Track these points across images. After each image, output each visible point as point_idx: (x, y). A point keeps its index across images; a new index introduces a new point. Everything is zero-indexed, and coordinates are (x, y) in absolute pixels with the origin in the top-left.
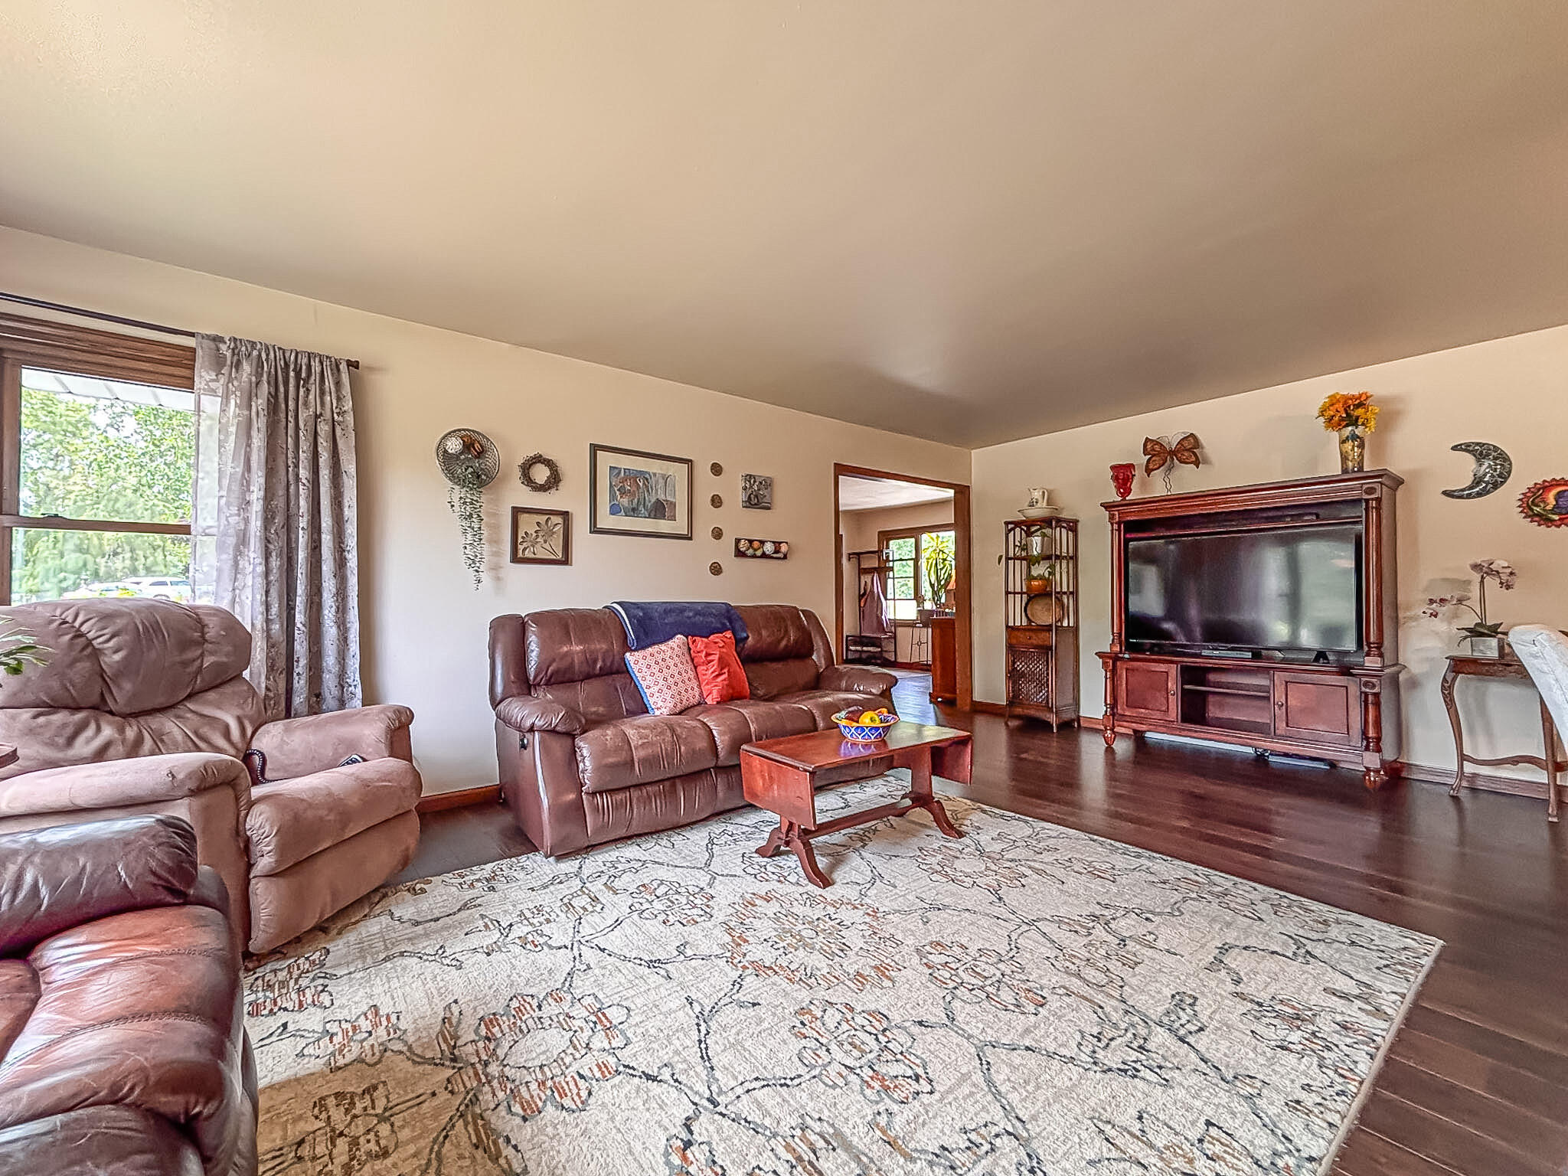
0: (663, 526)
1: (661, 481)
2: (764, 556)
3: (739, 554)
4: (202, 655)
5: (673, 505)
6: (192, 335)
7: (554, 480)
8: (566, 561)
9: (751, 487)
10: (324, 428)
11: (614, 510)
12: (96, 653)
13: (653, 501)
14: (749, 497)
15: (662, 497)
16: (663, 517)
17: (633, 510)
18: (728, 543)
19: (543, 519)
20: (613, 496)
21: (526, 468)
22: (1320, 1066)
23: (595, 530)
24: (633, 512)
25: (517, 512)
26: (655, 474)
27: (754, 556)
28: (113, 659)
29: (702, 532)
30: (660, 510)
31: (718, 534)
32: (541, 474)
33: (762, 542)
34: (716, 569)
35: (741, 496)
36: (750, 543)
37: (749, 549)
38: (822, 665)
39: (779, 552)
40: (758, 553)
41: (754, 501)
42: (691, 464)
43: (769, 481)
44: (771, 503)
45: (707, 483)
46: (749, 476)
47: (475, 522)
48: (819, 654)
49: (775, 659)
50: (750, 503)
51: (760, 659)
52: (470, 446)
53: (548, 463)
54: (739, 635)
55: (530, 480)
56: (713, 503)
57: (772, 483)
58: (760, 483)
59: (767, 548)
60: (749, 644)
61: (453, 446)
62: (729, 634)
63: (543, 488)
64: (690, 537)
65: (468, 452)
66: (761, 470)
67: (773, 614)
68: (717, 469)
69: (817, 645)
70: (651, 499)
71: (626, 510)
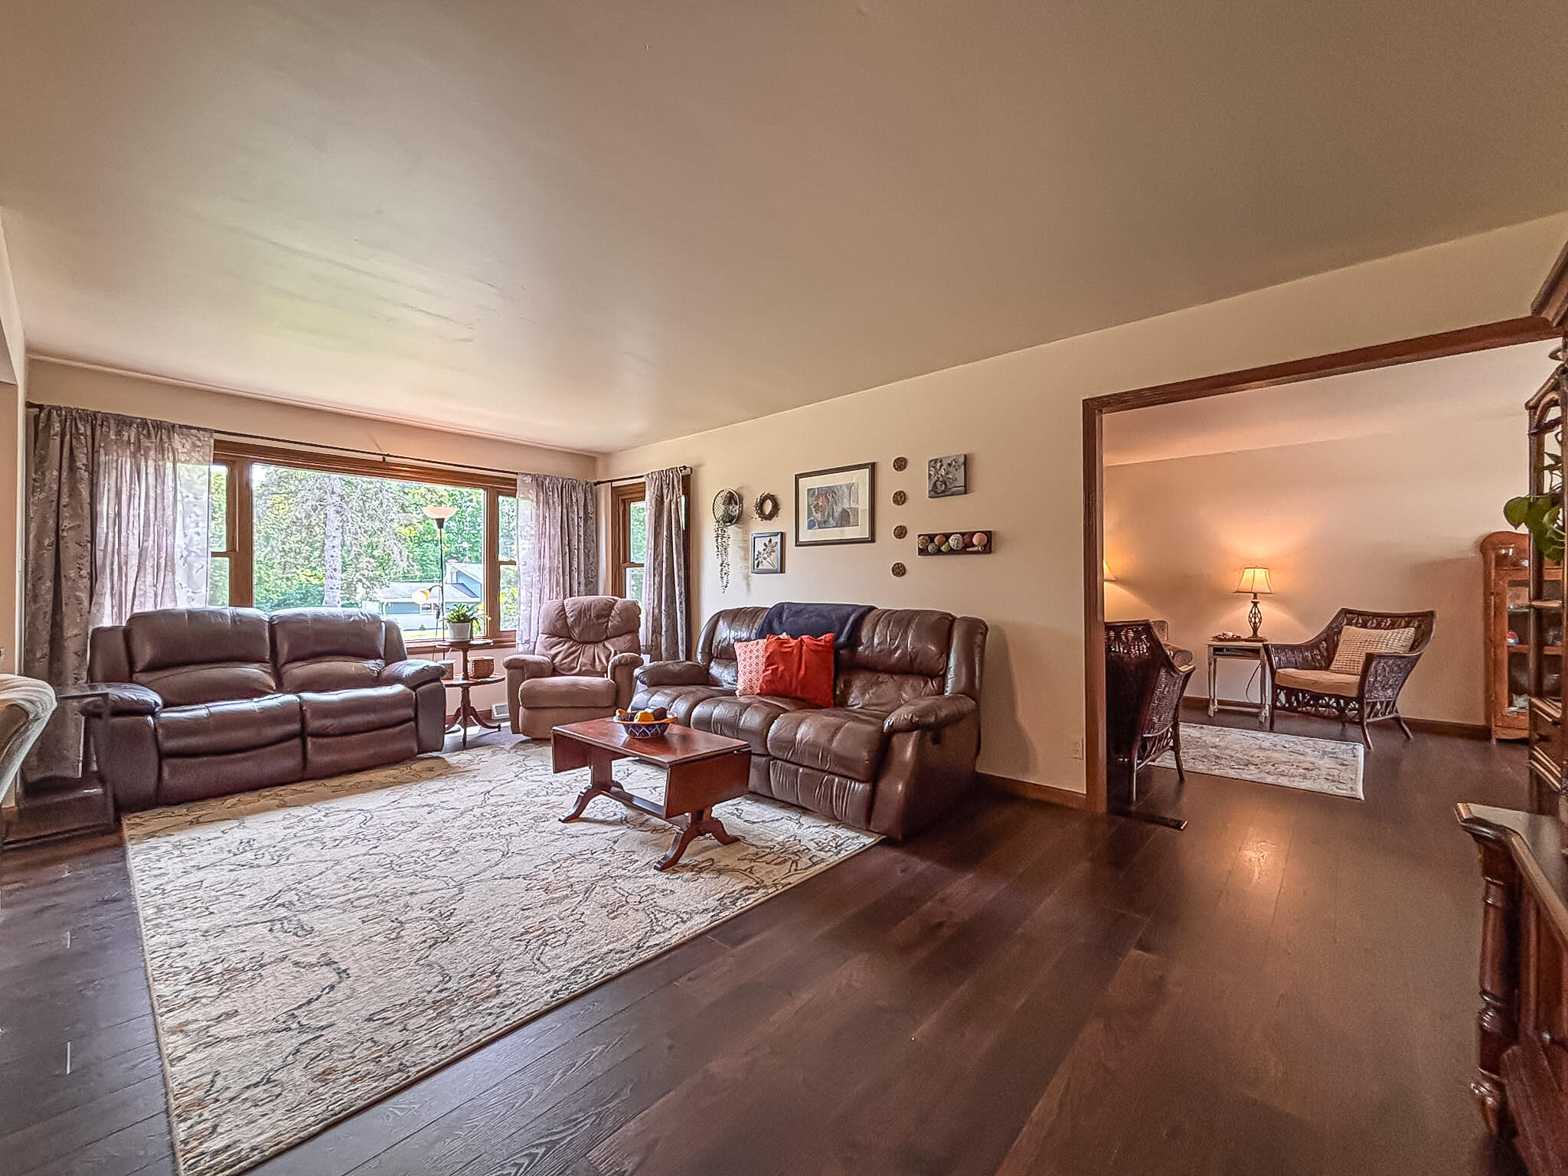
1: (846, 491)
2: (952, 552)
3: (923, 552)
4: (608, 622)
5: (856, 510)
6: (642, 476)
7: (776, 510)
9: (937, 473)
10: (673, 507)
11: (811, 526)
12: (566, 618)
13: (840, 510)
14: (935, 484)
15: (846, 506)
16: (848, 525)
17: (825, 522)
18: (913, 541)
19: (767, 540)
20: (810, 514)
21: (760, 506)
22: (186, 968)
23: (798, 544)
24: (824, 524)
26: (841, 486)
27: (939, 552)
28: (570, 621)
29: (885, 530)
30: (845, 519)
31: (901, 533)
33: (947, 536)
34: (899, 570)
35: (927, 487)
36: (931, 538)
37: (932, 546)
38: (949, 689)
39: (974, 546)
40: (943, 548)
41: (940, 489)
42: (873, 467)
43: (962, 460)
44: (965, 486)
45: (890, 481)
46: (936, 461)
47: (722, 549)
48: (951, 675)
49: (892, 671)
50: (936, 492)
51: (877, 668)
52: (731, 499)
53: (773, 498)
54: (842, 639)
55: (762, 511)
56: (896, 501)
57: (967, 461)
58: (950, 465)
59: (952, 541)
60: (861, 649)
61: (720, 501)
62: (828, 636)
63: (770, 517)
64: (872, 539)
65: (730, 503)
66: (952, 450)
67: (902, 620)
68: (900, 464)
69: (952, 662)
70: (838, 510)
71: (819, 523)
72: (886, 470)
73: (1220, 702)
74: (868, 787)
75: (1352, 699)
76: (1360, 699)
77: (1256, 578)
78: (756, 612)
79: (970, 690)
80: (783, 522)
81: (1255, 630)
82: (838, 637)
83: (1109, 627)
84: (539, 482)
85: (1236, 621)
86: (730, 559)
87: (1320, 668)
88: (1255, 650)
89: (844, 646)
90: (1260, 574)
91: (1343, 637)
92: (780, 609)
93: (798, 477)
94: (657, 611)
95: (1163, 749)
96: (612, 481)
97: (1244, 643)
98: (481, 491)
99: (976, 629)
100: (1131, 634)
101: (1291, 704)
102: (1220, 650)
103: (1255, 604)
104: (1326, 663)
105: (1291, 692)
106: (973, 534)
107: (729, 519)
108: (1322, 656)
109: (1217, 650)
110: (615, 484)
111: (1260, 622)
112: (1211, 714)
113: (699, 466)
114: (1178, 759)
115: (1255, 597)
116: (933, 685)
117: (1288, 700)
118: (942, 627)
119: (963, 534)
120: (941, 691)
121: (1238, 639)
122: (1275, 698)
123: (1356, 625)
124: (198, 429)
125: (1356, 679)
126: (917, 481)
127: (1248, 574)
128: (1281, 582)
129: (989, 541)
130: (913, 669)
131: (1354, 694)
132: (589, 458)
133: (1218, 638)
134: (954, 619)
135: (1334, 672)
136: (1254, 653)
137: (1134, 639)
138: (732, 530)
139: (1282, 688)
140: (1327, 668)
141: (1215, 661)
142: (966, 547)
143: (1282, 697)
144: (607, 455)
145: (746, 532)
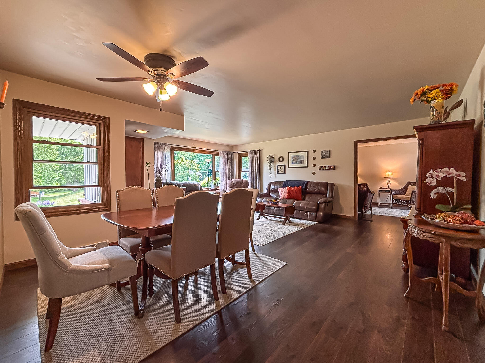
0: (302, 165)
1: (301, 156)
2: (326, 170)
3: (319, 170)
4: (242, 185)
5: (304, 161)
6: (247, 151)
7: (283, 160)
8: (284, 173)
9: (323, 153)
10: (256, 159)
11: (292, 163)
12: (233, 184)
15: (301, 160)
16: (302, 163)
18: (317, 167)
19: (281, 166)
20: (292, 161)
21: (279, 159)
23: (289, 167)
24: (296, 163)
25: (278, 166)
27: (323, 170)
28: (234, 184)
29: (311, 165)
30: (301, 162)
31: (314, 165)
32: (281, 159)
33: (325, 167)
34: (314, 173)
35: (320, 156)
36: (322, 167)
37: (322, 168)
38: (327, 197)
39: (331, 168)
40: (324, 169)
41: (324, 157)
42: (308, 152)
43: (329, 151)
44: (329, 157)
45: (312, 155)
46: (323, 151)
47: (270, 168)
48: (328, 194)
49: (315, 193)
50: (323, 157)
51: (311, 193)
52: (272, 157)
53: (282, 157)
54: (304, 187)
55: (280, 160)
56: (313, 159)
57: (330, 152)
58: (326, 152)
59: (327, 168)
60: (307, 189)
61: (269, 158)
62: (300, 187)
63: (282, 161)
64: (308, 167)
65: (271, 158)
66: (327, 149)
67: (317, 184)
68: (314, 151)
69: (328, 192)
70: (299, 160)
71: (294, 163)
72: (311, 153)
73: (380, 203)
74: (315, 213)
75: (409, 201)
76: (411, 201)
77: (389, 174)
78: (280, 182)
79: (332, 197)
80: (285, 163)
81: (389, 186)
82: (302, 187)
83: (359, 185)
84: (223, 152)
85: (384, 184)
86: (272, 171)
87: (403, 195)
88: (389, 191)
89: (304, 189)
90: (390, 173)
91: (408, 188)
92: (287, 181)
93: (289, 153)
94: (252, 182)
95: (369, 209)
96: (238, 152)
97: (386, 189)
98: (212, 155)
99: (332, 185)
100: (363, 186)
101: (396, 203)
102: (381, 191)
103: (389, 180)
104: (404, 193)
105: (396, 200)
106: (331, 166)
107: (271, 162)
108: (404, 192)
109: (380, 191)
110: (238, 153)
111: (390, 184)
112: (378, 206)
113: (262, 149)
114: (371, 212)
115: (389, 179)
116: (325, 196)
117: (396, 202)
118: (326, 185)
119: (329, 166)
120: (326, 197)
121: (385, 188)
122: (393, 201)
123: (411, 185)
124: (168, 144)
125: (410, 197)
126: (318, 155)
127: (387, 173)
128: (395, 175)
129: (335, 168)
130: (320, 193)
131: (409, 200)
132: (231, 147)
133: (380, 188)
134: (328, 183)
135: (406, 195)
136: (388, 192)
137: (364, 187)
138: (272, 164)
139: (394, 199)
140: (405, 195)
141: (379, 194)
142: (330, 168)
143: (394, 201)
144: (236, 146)
145: (275, 165)
